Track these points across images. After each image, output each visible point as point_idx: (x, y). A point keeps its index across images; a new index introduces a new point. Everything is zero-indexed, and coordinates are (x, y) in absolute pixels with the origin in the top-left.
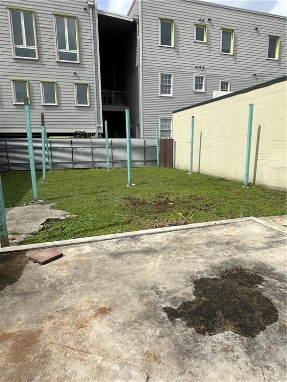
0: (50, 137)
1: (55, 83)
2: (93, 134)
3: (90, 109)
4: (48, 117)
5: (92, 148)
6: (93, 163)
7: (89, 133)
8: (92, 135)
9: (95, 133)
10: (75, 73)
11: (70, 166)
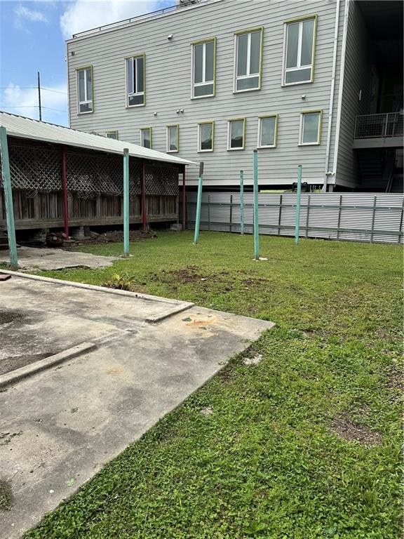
0: (261, 191)
1: (275, 116)
2: (319, 187)
3: (319, 148)
4: (263, 164)
5: (309, 207)
6: (307, 230)
7: (312, 185)
8: (317, 188)
9: (322, 185)
10: (303, 98)
11: (275, 232)
